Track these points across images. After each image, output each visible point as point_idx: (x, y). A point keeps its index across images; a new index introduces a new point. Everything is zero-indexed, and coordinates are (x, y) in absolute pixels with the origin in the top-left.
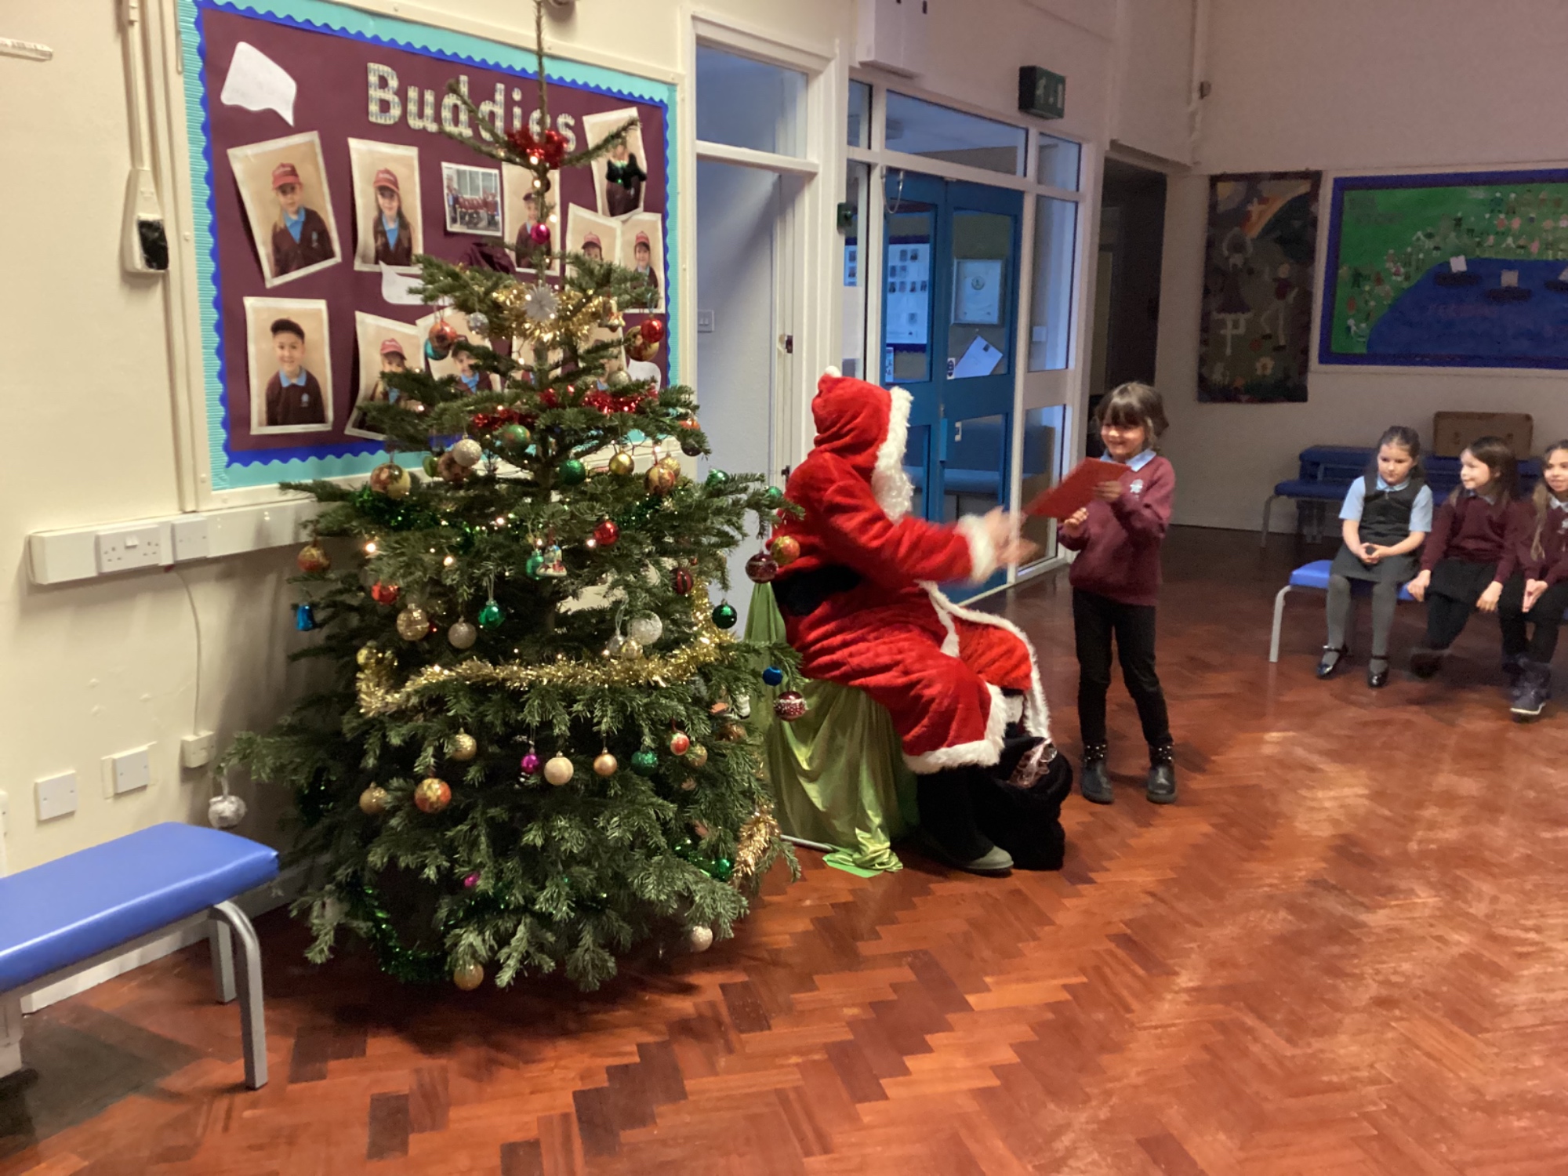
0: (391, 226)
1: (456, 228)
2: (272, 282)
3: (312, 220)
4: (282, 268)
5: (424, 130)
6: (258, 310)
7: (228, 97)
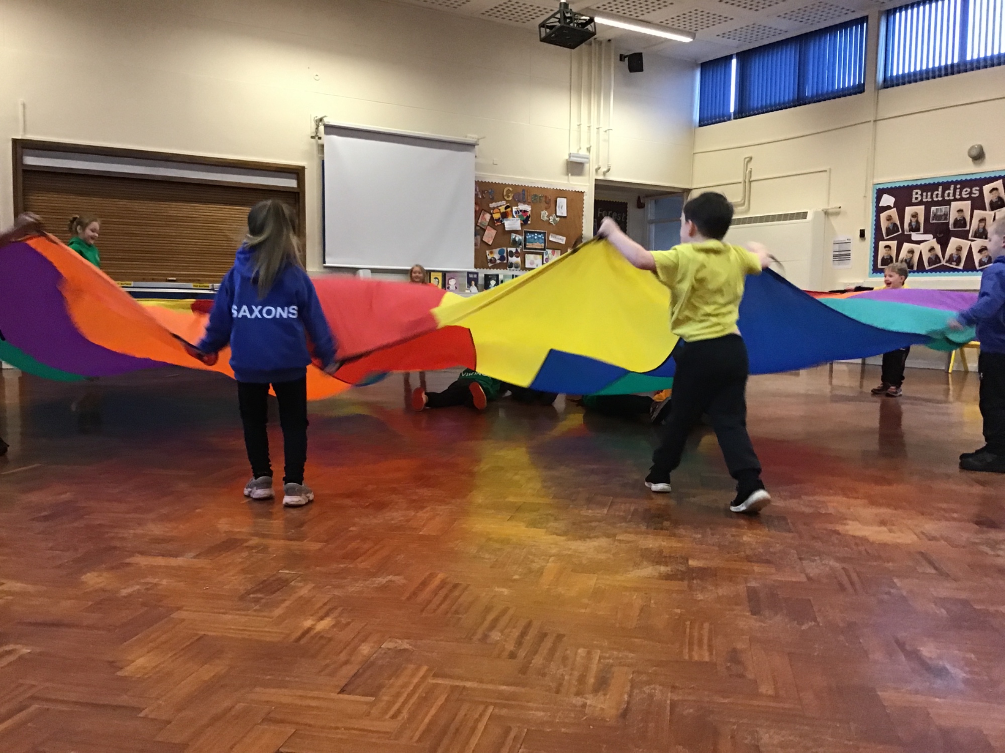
0: (914, 224)
1: (934, 221)
2: (885, 238)
3: (895, 225)
4: (887, 235)
5: (927, 201)
6: (882, 244)
7: (880, 205)
